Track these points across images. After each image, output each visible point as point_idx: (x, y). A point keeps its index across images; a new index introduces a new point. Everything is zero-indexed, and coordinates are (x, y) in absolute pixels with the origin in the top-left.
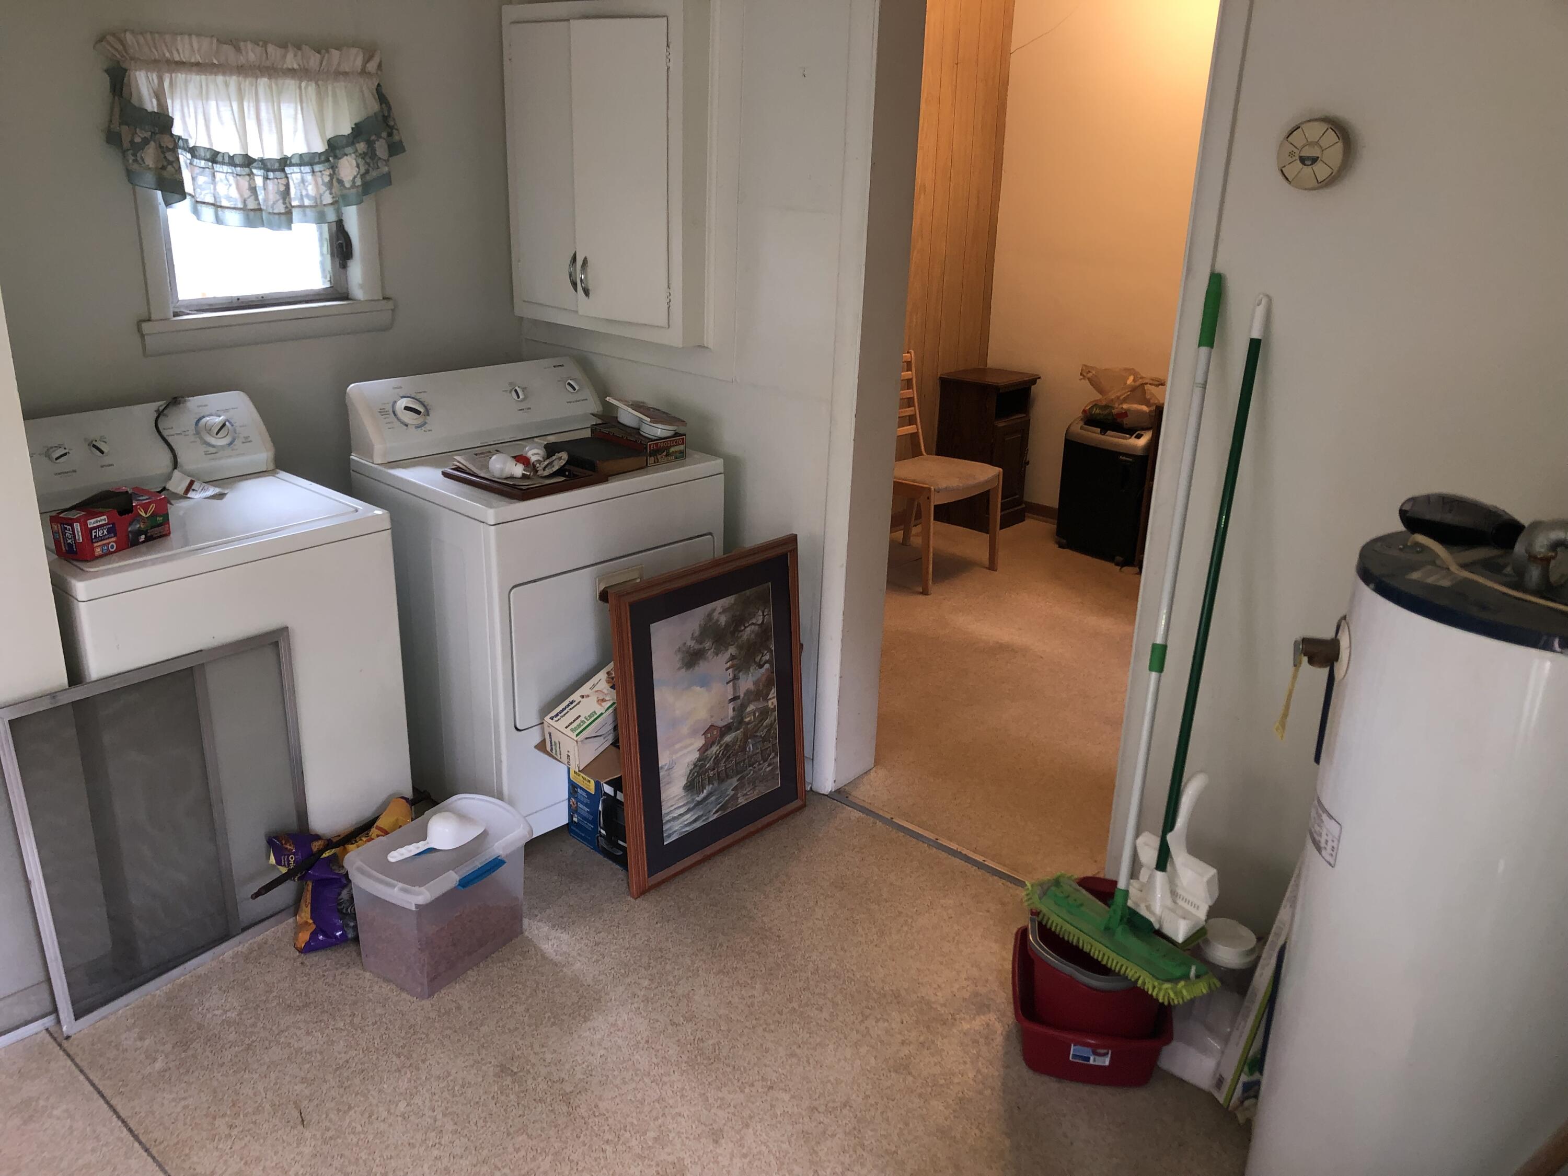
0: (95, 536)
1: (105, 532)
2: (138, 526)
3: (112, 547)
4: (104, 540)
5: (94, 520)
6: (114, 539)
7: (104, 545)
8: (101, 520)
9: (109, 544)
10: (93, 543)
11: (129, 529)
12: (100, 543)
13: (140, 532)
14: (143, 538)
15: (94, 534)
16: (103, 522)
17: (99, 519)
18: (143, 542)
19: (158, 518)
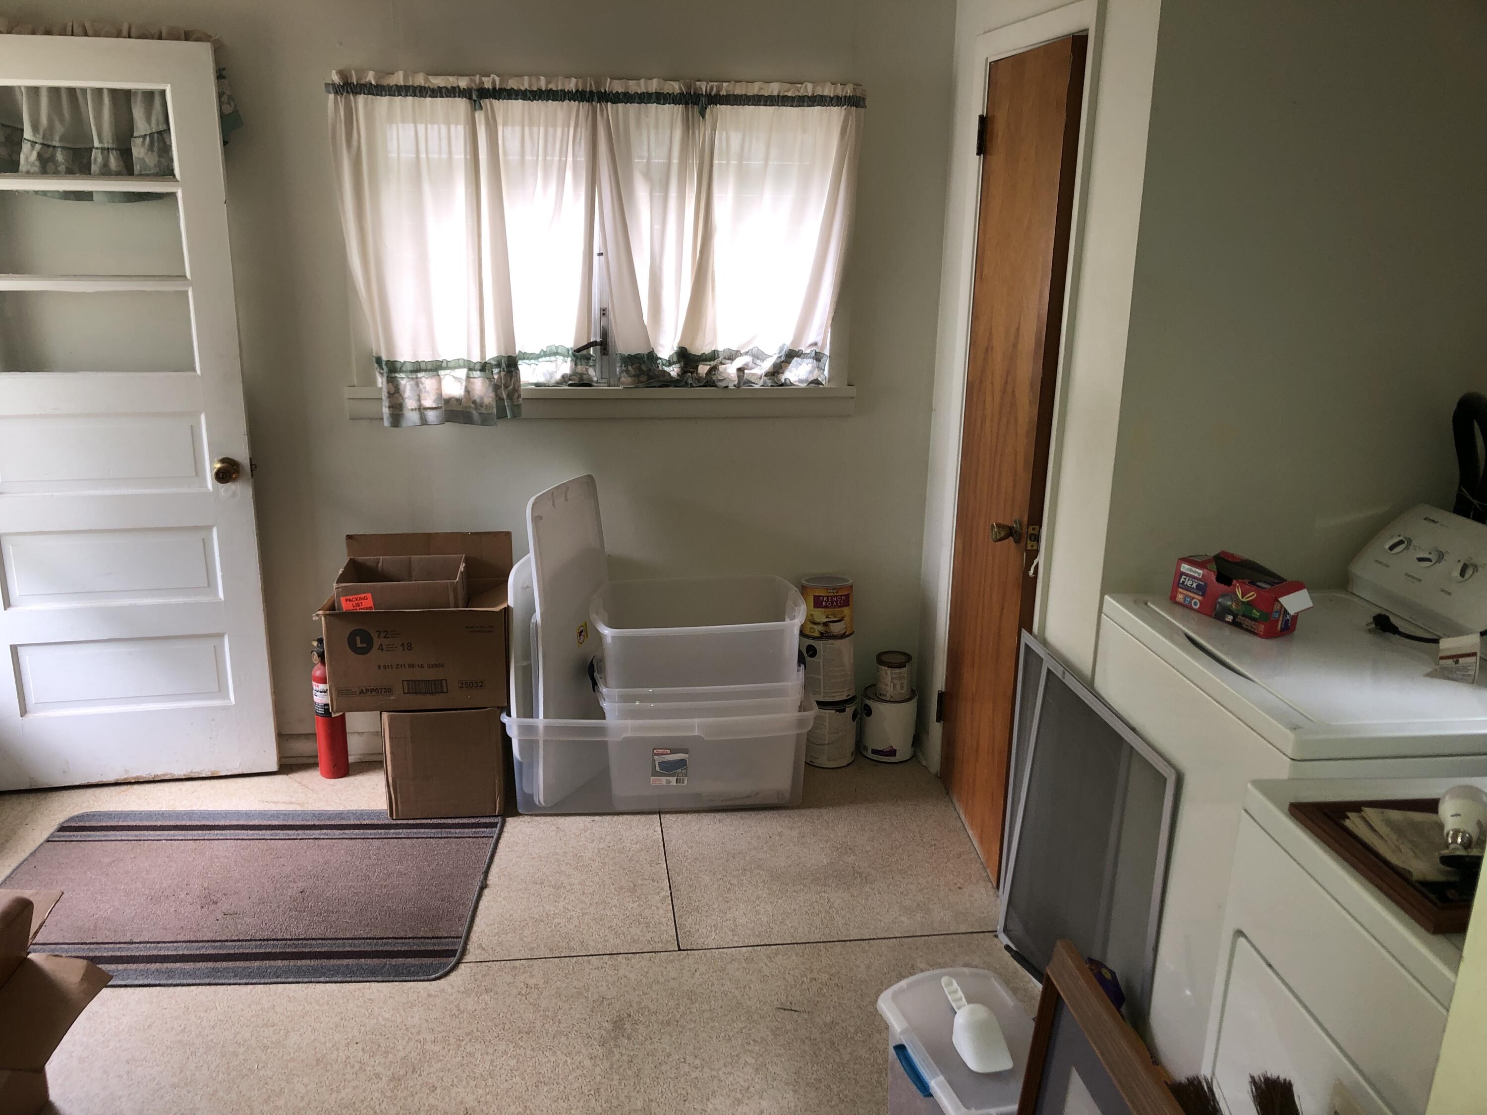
0: (1183, 582)
1: (1194, 585)
2: (1229, 603)
3: (1195, 604)
4: (1190, 591)
5: (1189, 567)
6: (1200, 598)
7: (1189, 596)
8: (1196, 572)
9: (1193, 598)
10: (1179, 587)
11: (1220, 600)
12: (1185, 592)
13: (1229, 611)
14: (1230, 618)
15: (1182, 579)
16: (1196, 575)
17: (1194, 569)
18: (1228, 623)
19: (1254, 611)
